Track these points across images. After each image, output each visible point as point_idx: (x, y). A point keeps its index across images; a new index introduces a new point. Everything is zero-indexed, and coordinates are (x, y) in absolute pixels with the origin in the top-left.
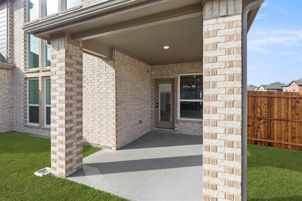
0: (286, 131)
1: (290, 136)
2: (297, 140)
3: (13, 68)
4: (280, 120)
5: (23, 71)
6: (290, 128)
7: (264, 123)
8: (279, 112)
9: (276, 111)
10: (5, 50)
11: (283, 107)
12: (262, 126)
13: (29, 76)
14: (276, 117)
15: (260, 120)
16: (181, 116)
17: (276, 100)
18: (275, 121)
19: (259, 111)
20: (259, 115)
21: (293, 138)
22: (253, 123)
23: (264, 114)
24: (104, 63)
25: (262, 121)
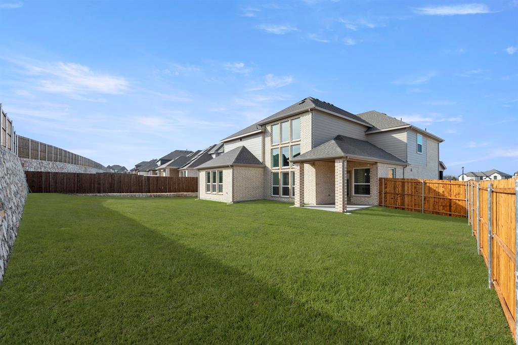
0: (412, 201)
1: (413, 204)
2: (417, 206)
3: (265, 168)
4: (408, 195)
5: (270, 169)
6: (413, 199)
8: (408, 190)
9: (406, 190)
10: (261, 158)
11: (410, 187)
12: (399, 198)
13: (273, 171)
14: (406, 193)
15: (398, 195)
16: (355, 194)
17: (406, 183)
20: (397, 192)
21: (415, 205)
22: (394, 197)
23: (400, 192)
24: (311, 166)
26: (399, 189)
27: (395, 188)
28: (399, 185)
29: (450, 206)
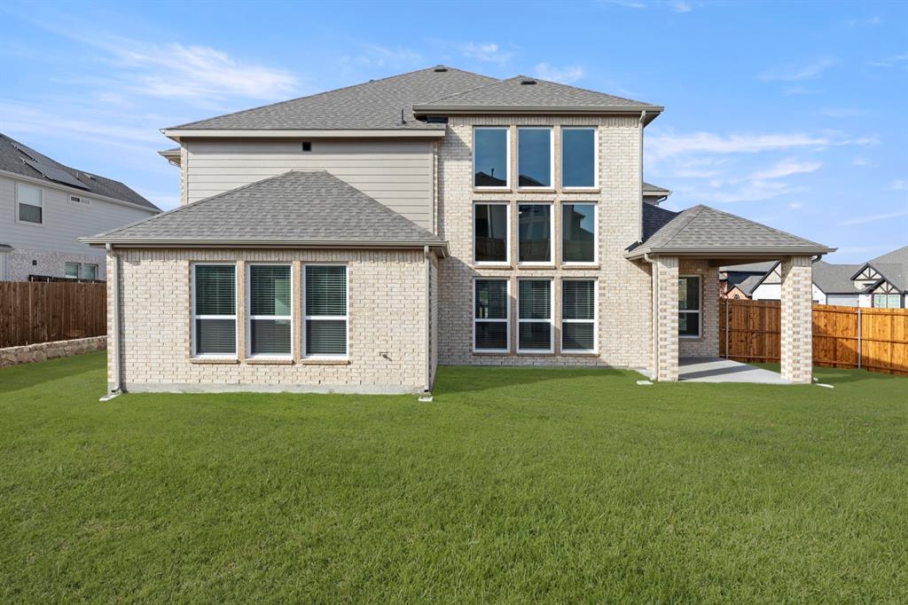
4: (771, 333)
5: (471, 264)
7: (756, 337)
8: (770, 323)
9: (767, 323)
11: (773, 318)
12: (754, 340)
17: (767, 311)
18: (767, 335)
19: (751, 323)
20: (751, 328)
22: (746, 338)
23: (757, 327)
25: (754, 335)
26: (754, 323)
27: (747, 319)
28: (755, 312)
29: (835, 350)
